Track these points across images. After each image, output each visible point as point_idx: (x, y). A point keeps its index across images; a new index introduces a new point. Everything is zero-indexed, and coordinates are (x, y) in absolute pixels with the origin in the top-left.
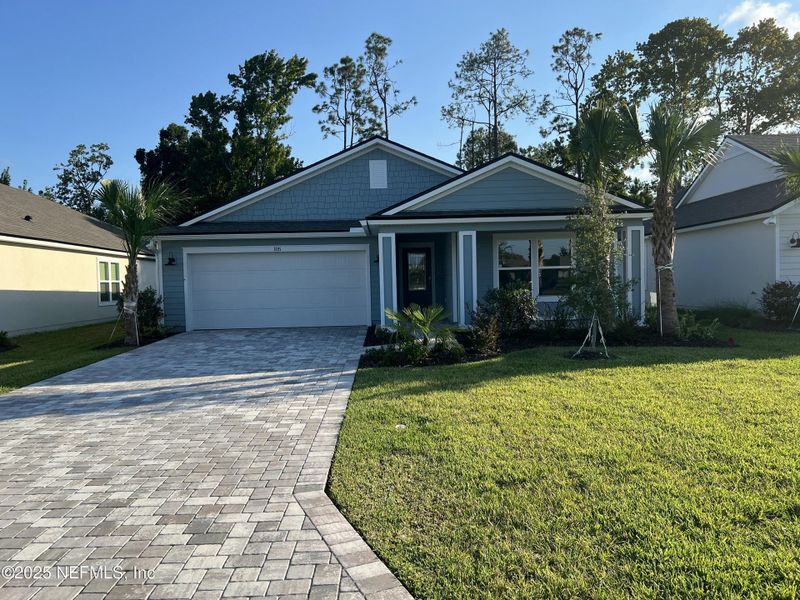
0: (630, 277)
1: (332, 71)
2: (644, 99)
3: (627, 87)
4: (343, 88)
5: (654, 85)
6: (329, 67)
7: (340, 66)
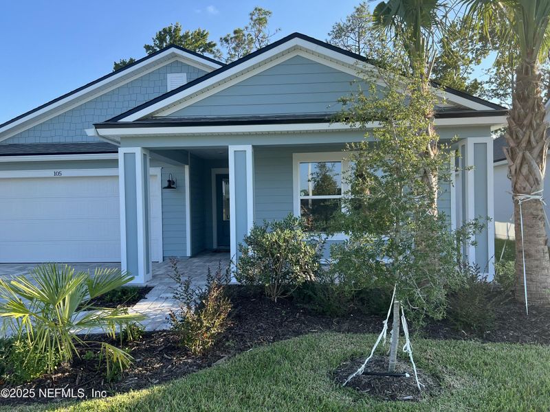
0: (471, 217)
1: (227, 41)
2: (485, 58)
3: (470, 47)
4: (237, 54)
5: (494, 44)
6: (223, 37)
7: (232, 35)
